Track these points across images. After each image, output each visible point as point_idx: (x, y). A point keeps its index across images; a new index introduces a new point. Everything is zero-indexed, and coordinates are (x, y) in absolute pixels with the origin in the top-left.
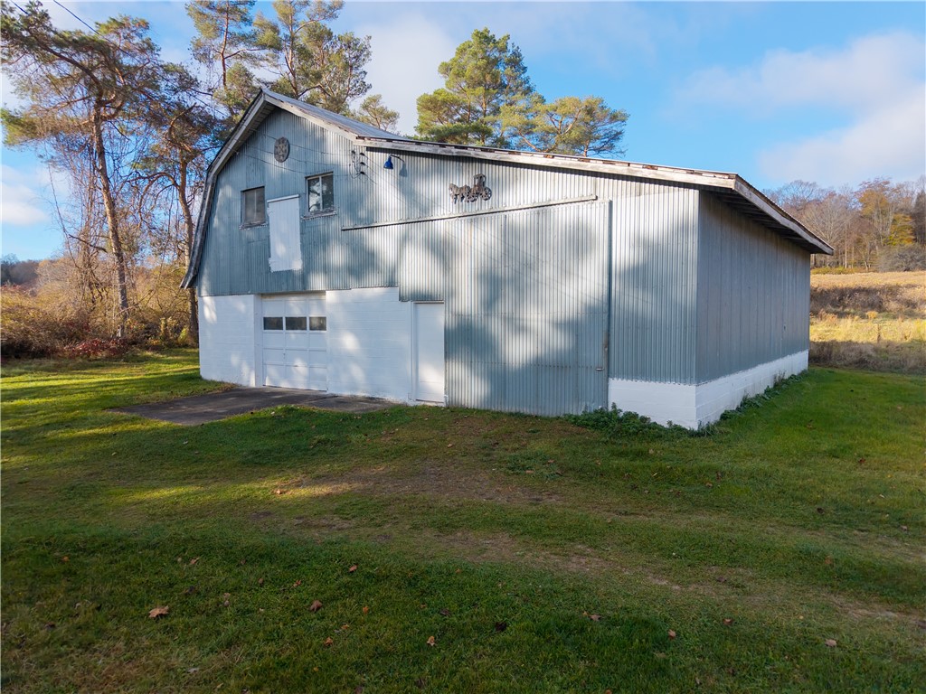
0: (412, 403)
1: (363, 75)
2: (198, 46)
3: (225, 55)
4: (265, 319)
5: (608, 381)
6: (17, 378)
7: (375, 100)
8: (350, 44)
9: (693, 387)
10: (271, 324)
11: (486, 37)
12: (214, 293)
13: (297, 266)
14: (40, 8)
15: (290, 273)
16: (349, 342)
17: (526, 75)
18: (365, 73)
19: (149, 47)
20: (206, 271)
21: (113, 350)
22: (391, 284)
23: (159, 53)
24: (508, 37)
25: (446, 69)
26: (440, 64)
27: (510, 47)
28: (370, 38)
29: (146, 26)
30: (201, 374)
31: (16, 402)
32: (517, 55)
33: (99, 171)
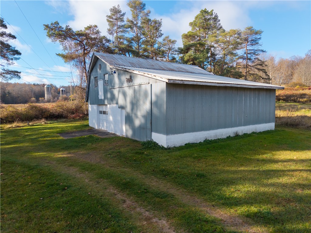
0: (121, 136)
1: (160, 31)
2: (109, 30)
3: (117, 32)
4: (100, 111)
5: (151, 133)
6: (55, 124)
7: (168, 37)
8: (155, 22)
9: (165, 136)
10: (101, 112)
11: (205, 12)
12: (90, 104)
13: (103, 98)
14: (69, 27)
15: (102, 99)
16: (111, 118)
17: (220, 22)
18: (161, 30)
19: (98, 32)
20: (89, 98)
21: (80, 117)
22: (117, 103)
23: (100, 33)
24: (213, 10)
25: (191, 24)
26: (189, 23)
27: (214, 13)
28: (162, 19)
29: (96, 26)
30: (89, 125)
31: (45, 131)
32: (216, 17)
33: (84, 68)
